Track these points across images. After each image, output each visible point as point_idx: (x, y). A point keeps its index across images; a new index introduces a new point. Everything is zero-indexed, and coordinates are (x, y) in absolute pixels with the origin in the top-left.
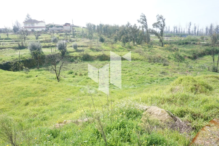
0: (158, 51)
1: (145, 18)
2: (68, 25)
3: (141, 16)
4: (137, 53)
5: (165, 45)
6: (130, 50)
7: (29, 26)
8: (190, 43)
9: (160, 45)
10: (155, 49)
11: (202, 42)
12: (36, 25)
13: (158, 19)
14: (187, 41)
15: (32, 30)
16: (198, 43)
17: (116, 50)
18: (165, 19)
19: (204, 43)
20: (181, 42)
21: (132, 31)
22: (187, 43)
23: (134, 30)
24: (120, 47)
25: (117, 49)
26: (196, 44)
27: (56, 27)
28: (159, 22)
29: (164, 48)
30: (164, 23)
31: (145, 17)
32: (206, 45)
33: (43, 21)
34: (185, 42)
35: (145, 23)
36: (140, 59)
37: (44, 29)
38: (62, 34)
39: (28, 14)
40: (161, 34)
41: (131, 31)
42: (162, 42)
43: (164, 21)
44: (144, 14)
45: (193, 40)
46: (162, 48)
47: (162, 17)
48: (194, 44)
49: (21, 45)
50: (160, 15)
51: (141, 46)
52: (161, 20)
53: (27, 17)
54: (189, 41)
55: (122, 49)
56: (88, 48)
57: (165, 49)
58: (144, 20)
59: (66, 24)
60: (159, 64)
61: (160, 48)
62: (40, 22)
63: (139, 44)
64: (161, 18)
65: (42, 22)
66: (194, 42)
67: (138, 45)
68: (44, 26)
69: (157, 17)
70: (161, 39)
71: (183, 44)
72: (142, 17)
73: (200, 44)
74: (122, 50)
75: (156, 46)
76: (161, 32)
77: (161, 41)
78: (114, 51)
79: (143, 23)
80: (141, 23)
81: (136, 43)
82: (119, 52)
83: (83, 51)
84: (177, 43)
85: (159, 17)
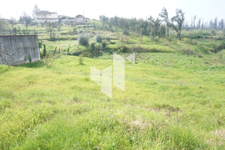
0: (181, 45)
1: (166, 12)
2: (80, 17)
3: (163, 10)
4: (166, 46)
5: (185, 39)
6: (157, 43)
7: (41, 17)
8: (202, 37)
11: (215, 37)
12: (48, 16)
13: (177, 13)
14: (199, 35)
15: (45, 22)
16: (210, 37)
18: (184, 13)
19: (217, 38)
20: (193, 36)
21: (155, 25)
22: (199, 37)
23: (157, 24)
24: (146, 40)
25: (145, 42)
26: (208, 38)
27: (68, 19)
28: (178, 16)
29: (184, 42)
30: (183, 17)
31: (166, 11)
32: (218, 39)
33: (56, 12)
34: (197, 36)
36: (172, 52)
37: (57, 21)
38: (80, 26)
39: (36, 5)
40: (179, 28)
41: (153, 24)
42: (180, 35)
43: (182, 15)
44: (165, 8)
45: (205, 35)
46: (182, 41)
47: (181, 11)
48: (206, 38)
49: (52, 37)
50: (179, 9)
51: (163, 40)
52: (180, 14)
53: (35, 8)
54: (202, 35)
55: (149, 42)
56: (119, 40)
58: (165, 14)
59: (78, 16)
60: (195, 56)
62: (53, 13)
64: (180, 12)
65: (54, 13)
67: (161, 39)
68: (57, 17)
69: (176, 11)
70: (179, 33)
71: (196, 38)
72: (163, 11)
73: (212, 38)
74: (150, 43)
76: (179, 26)
78: (144, 44)
79: (164, 17)
80: (162, 16)
81: (158, 36)
82: (148, 44)
83: (116, 43)
84: (190, 37)
85: (178, 11)
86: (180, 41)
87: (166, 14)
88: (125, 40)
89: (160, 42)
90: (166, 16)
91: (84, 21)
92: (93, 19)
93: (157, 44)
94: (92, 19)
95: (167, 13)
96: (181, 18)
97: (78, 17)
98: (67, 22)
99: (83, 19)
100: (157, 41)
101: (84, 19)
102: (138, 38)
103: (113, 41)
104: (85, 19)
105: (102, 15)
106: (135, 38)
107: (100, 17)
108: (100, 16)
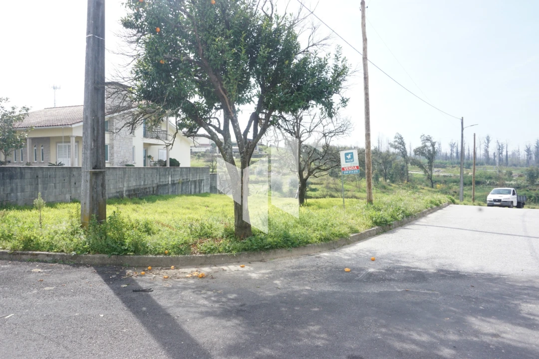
1: (402, 141)
3: (396, 137)
5: (438, 185)
6: (384, 190)
8: (484, 183)
9: (427, 186)
13: (424, 142)
14: (479, 179)
17: (364, 190)
18: (435, 142)
19: (511, 184)
20: (467, 181)
21: (383, 162)
23: (386, 160)
26: (496, 185)
28: (425, 146)
29: (437, 190)
30: (434, 148)
31: (401, 138)
34: (473, 180)
35: (402, 149)
37: (209, 148)
40: (429, 166)
41: (381, 161)
42: (431, 179)
43: (433, 145)
44: (400, 133)
45: (490, 178)
46: (433, 189)
47: (431, 138)
48: (493, 184)
50: (426, 135)
51: (397, 186)
52: (428, 144)
56: (323, 186)
57: (439, 192)
58: (400, 144)
61: (429, 191)
63: (393, 182)
64: (428, 139)
66: (492, 181)
67: (393, 185)
69: (421, 138)
70: (429, 175)
71: (471, 184)
72: (397, 139)
75: (423, 187)
76: (428, 163)
77: (429, 178)
78: (362, 192)
79: (398, 148)
80: (396, 147)
81: (388, 181)
83: (318, 190)
85: (425, 138)
86: (430, 189)
87: (402, 143)
88: (332, 186)
90: (403, 147)
93: (384, 192)
95: (404, 143)
96: (432, 150)
100: (384, 187)
102: (354, 184)
103: (313, 187)
106: (348, 183)
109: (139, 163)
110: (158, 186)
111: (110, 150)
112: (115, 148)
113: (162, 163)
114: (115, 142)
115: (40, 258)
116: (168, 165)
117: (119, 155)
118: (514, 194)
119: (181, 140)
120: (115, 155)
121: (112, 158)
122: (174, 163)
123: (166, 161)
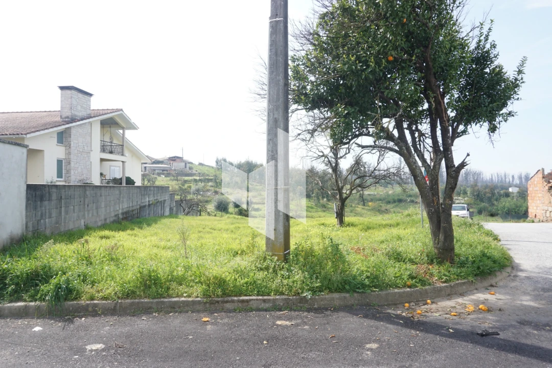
0: (363, 212)
2: (178, 160)
5: (370, 204)
6: (324, 209)
8: (405, 201)
10: (357, 209)
14: (401, 197)
20: (390, 199)
22: (400, 201)
29: (368, 208)
34: (396, 198)
42: (362, 197)
45: (410, 196)
46: (366, 208)
48: (412, 201)
54: (404, 198)
55: (312, 208)
57: (372, 210)
66: (412, 198)
71: (394, 202)
74: (314, 210)
75: (357, 206)
81: (325, 199)
82: (311, 212)
84: (384, 199)
86: (362, 207)
89: (329, 208)
91: (186, 167)
92: (201, 164)
93: (324, 211)
94: (197, 164)
97: (174, 160)
98: (155, 170)
99: (184, 164)
100: (324, 206)
101: (186, 164)
104: (188, 165)
105: (221, 158)
107: (217, 162)
108: (218, 159)
109: (96, 181)
110: (140, 208)
111: (66, 166)
112: (72, 164)
113: (117, 181)
114: (72, 157)
115: (254, 305)
116: (124, 184)
117: (76, 172)
118: (468, 210)
119: (132, 156)
120: (72, 172)
121: (68, 175)
122: (130, 181)
123: (121, 179)
